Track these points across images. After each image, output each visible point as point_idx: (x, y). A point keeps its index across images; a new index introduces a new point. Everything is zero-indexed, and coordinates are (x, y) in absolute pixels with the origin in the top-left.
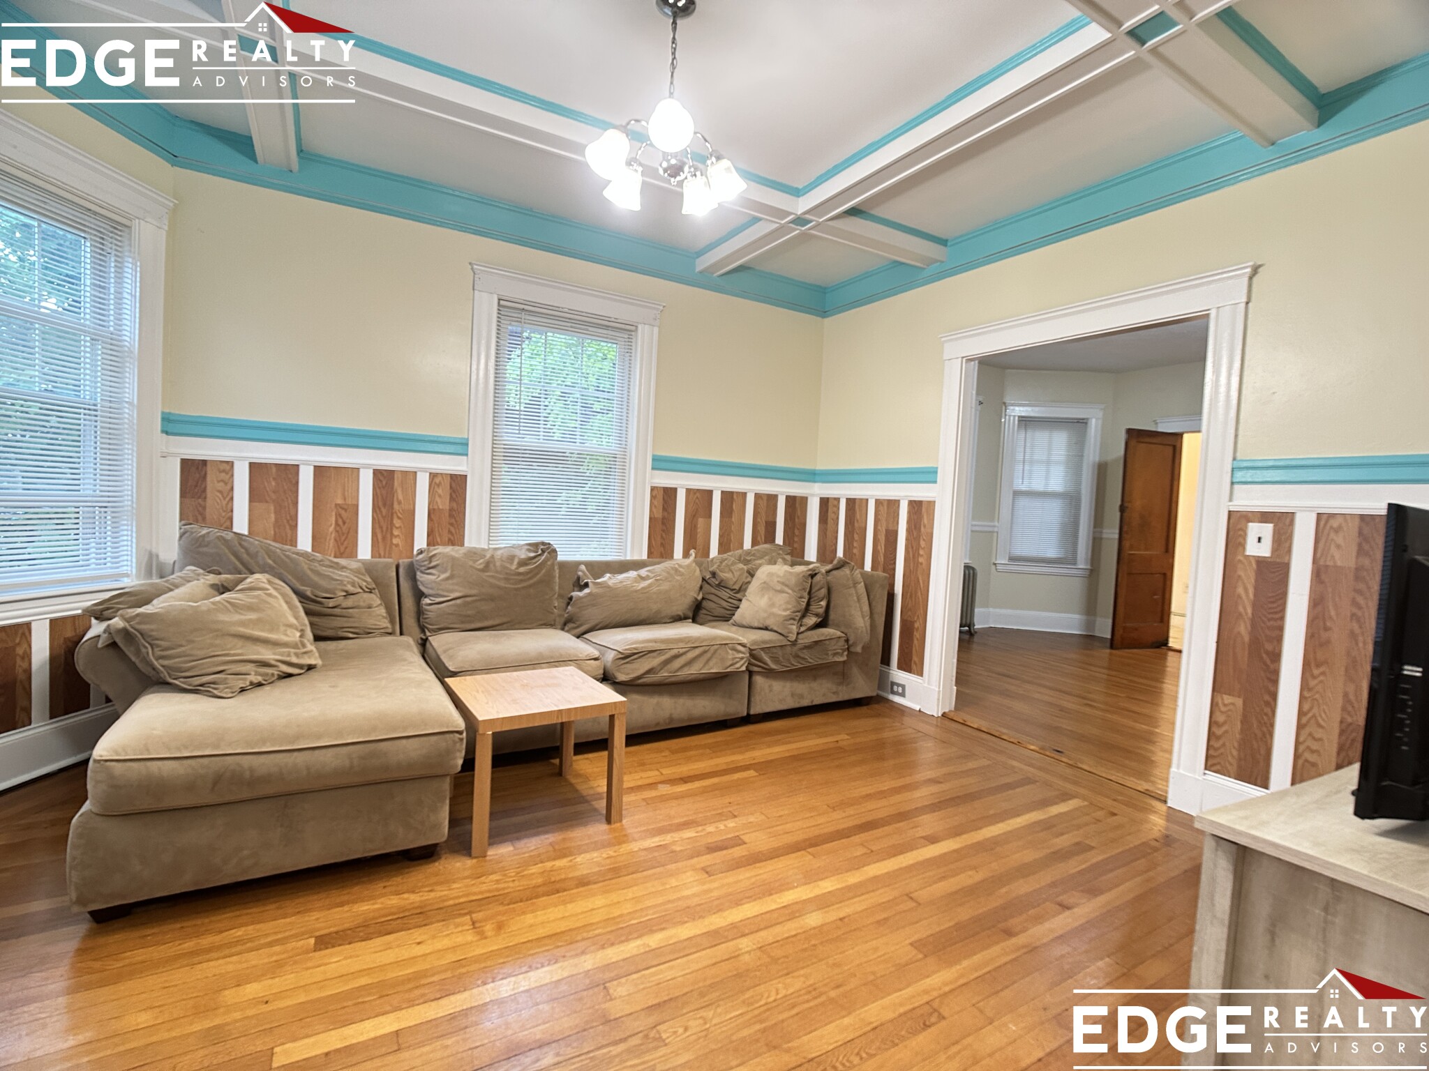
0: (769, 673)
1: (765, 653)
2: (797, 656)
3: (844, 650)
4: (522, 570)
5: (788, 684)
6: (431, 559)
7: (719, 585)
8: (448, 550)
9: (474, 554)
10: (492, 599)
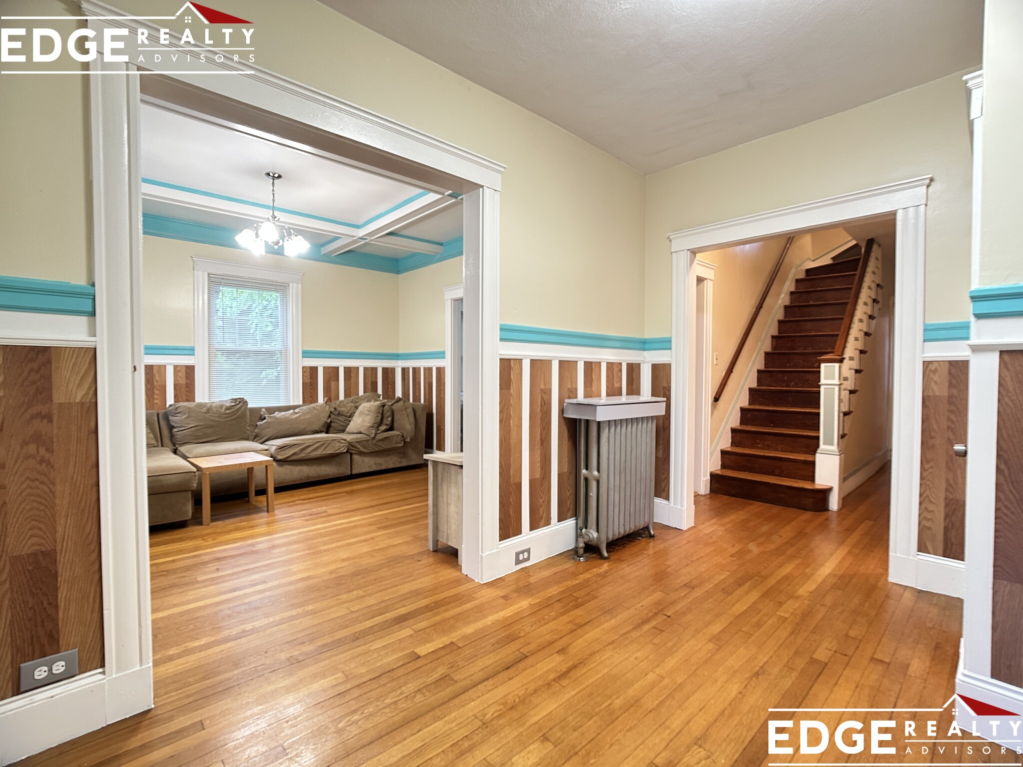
0: (361, 454)
1: (359, 444)
2: (375, 445)
3: (401, 441)
4: (227, 412)
5: (373, 459)
6: (177, 408)
7: (338, 414)
8: (186, 404)
9: (201, 405)
10: (211, 427)
